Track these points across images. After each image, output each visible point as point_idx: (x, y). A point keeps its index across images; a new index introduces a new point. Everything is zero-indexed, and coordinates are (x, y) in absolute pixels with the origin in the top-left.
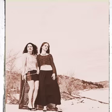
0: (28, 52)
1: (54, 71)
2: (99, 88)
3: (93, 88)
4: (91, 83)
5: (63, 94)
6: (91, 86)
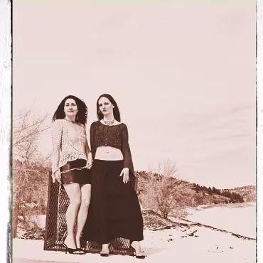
2: (234, 202)
3: (219, 202)
4: (215, 191)
5: (147, 215)
6: (214, 198)
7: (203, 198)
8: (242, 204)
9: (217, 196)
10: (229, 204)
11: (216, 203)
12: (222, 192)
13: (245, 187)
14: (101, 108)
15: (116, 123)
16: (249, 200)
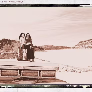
1: (31, 44)
2: (41, 50)
3: (37, 50)
5: (16, 54)
8: (44, 51)
9: (36, 48)
12: (38, 47)
13: (45, 46)
16: (46, 50)
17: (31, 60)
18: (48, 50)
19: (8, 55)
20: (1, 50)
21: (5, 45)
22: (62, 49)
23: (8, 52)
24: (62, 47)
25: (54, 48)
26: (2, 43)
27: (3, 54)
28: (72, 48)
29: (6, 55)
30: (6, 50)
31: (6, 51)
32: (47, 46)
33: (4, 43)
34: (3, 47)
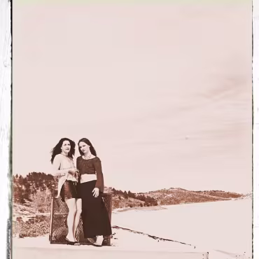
0: (63, 153)
2: (148, 206)
6: (130, 201)
7: (119, 201)
8: (156, 207)
9: (132, 200)
10: (144, 207)
11: (131, 207)
12: (137, 195)
13: (159, 191)
14: (81, 149)
15: (93, 157)
16: (162, 203)
17: (100, 239)
18: (170, 203)
19: (43, 223)
20: (26, 208)
21: (35, 191)
22: (214, 200)
23: (44, 214)
24: (214, 193)
25: (189, 197)
26: (28, 186)
27: (27, 220)
28: (247, 195)
29: (37, 221)
30: (40, 206)
31: (41, 211)
32: (168, 192)
33: (32, 186)
34: (31, 198)
